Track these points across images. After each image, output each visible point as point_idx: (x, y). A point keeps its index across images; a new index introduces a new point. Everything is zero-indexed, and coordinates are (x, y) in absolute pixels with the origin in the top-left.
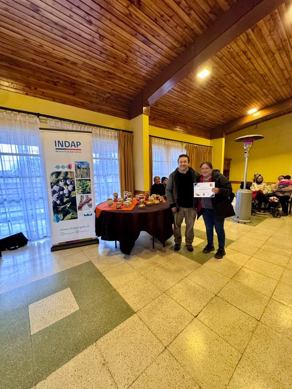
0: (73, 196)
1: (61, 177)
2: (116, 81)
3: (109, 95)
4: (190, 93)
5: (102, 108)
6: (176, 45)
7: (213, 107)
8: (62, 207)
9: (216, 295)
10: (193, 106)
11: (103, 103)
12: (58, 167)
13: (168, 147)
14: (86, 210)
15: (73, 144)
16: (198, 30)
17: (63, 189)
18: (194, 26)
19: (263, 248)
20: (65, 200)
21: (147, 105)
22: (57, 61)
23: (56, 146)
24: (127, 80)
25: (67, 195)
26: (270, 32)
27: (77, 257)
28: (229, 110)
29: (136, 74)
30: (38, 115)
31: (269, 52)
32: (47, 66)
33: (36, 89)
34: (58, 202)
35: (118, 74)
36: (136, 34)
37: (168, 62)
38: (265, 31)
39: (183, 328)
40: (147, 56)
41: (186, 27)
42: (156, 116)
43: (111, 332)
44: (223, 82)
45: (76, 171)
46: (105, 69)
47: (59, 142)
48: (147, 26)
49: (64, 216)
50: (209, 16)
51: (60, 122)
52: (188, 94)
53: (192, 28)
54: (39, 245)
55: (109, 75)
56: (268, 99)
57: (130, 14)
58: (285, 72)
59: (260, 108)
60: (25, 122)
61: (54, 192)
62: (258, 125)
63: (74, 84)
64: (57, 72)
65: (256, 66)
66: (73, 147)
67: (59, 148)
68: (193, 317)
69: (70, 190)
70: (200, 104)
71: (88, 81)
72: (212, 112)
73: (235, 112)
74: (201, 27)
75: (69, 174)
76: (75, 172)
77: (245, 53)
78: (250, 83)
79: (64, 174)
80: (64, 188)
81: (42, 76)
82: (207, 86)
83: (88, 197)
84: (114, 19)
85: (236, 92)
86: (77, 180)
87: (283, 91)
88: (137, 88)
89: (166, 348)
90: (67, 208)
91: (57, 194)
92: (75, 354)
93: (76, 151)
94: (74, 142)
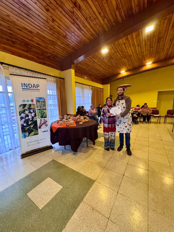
0: (35, 120)
1: (26, 108)
2: (56, 47)
3: (50, 55)
5: (45, 62)
6: (94, 34)
7: (105, 68)
8: (28, 127)
9: (128, 164)
10: (96, 66)
11: (46, 59)
12: (24, 101)
13: (83, 88)
14: (44, 128)
15: (34, 86)
16: (106, 28)
17: (28, 116)
18: (105, 26)
20: (30, 123)
21: (74, 64)
22: (19, 28)
23: (22, 87)
24: (63, 47)
25: (31, 120)
26: (136, 37)
28: (113, 70)
29: (69, 45)
30: (2, 63)
31: (134, 45)
34: (25, 125)
35: (59, 44)
36: (74, 23)
37: (88, 41)
38: (134, 36)
39: (121, 182)
40: (77, 36)
41: (101, 26)
43: (88, 193)
44: (113, 56)
45: (37, 103)
46: (51, 39)
47: (24, 84)
48: (81, 21)
49: (29, 134)
50: (112, 23)
51: (18, 70)
52: (95, 60)
53: (104, 27)
55: (53, 43)
56: (130, 67)
57: (74, 12)
58: (139, 55)
59: (126, 70)
61: (22, 118)
63: (27, 44)
65: (128, 51)
66: (34, 88)
67: (24, 88)
68: (123, 176)
69: (33, 116)
70: (100, 66)
71: (38, 44)
72: (105, 70)
73: (115, 71)
74: (108, 28)
75: (32, 106)
77: (124, 44)
78: (124, 58)
79: (28, 105)
80: (29, 115)
81: (4, 36)
82: (105, 57)
83: (45, 120)
84: (63, 12)
85: (117, 62)
86: (37, 109)
87: (136, 64)
88: (68, 53)
89: (118, 192)
90: (31, 128)
91: (24, 119)
92: (75, 210)
93: (36, 90)
94: (35, 85)
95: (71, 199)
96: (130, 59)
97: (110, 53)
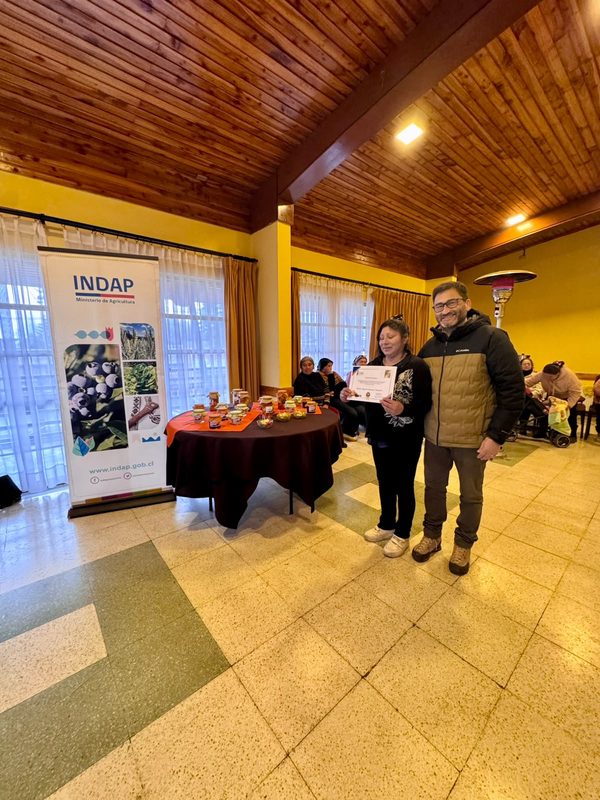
0: (116, 399)
1: (89, 358)
2: (218, 147)
3: (204, 178)
4: (381, 176)
5: (188, 206)
6: (347, 67)
7: (430, 210)
8: (93, 421)
9: (414, 625)
10: (389, 205)
11: (190, 194)
12: (81, 334)
13: (334, 295)
14: (146, 427)
15: (116, 285)
16: (394, 30)
17: (93, 384)
18: (385, 20)
19: (525, 514)
20: (100, 407)
21: (288, 201)
22: (82, 96)
23: (76, 288)
24: (240, 144)
25: (103, 396)
26: (555, 41)
27: (124, 532)
28: (465, 216)
29: (261, 131)
30: (42, 218)
31: (551, 87)
32: (61, 108)
33: (36, 160)
34: (84, 411)
35: (220, 131)
37: (329, 103)
38: (544, 36)
39: (333, 705)
40: (282, 90)
41: (366, 23)
42: (309, 227)
43: (169, 714)
44: (452, 155)
45: (123, 343)
46: (192, 119)
47: (83, 278)
48: (279, 19)
49: (98, 441)
51: (92, 236)
52: (376, 180)
53: (382, 24)
54: (47, 504)
55: (201, 132)
56: (549, 195)
58: (586, 133)
59: (530, 212)
60: (10, 233)
61: (74, 390)
62: (527, 250)
63: (125, 151)
64: (83, 121)
65: (522, 118)
66: (116, 291)
67: (82, 291)
68: (359, 678)
69: (111, 386)
70: (403, 201)
71: (156, 144)
72: (429, 220)
73: (480, 221)
74: (402, 24)
75: (108, 350)
76: (120, 345)
77: (498, 87)
78: (511, 156)
79: (96, 349)
80: (98, 380)
81: (50, 131)
82: (418, 162)
83: (150, 400)
85: (480, 177)
86: (125, 363)
87: (580, 177)
88: (264, 163)
89: (288, 755)
90: (104, 425)
91: (81, 394)
92: (78, 769)
93: (123, 299)
94: (117, 280)
95: (95, 717)
96: (539, 157)
97: (437, 141)
